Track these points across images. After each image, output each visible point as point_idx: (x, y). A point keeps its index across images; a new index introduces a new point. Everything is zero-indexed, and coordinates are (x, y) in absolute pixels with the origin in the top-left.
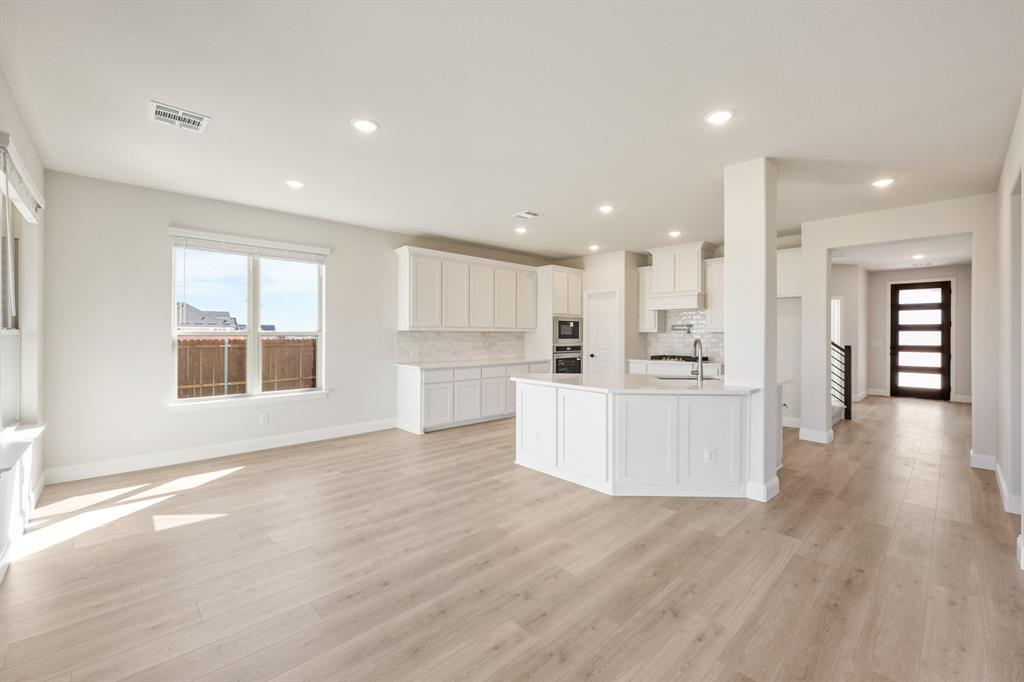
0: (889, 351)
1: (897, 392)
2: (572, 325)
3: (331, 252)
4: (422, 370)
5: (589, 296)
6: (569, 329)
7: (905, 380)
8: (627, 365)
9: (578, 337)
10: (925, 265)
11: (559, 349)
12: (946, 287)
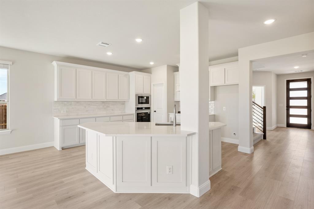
0: (286, 108)
1: (289, 125)
2: (145, 98)
3: (13, 63)
4: (60, 119)
5: (154, 85)
6: (143, 100)
7: (293, 121)
8: (168, 115)
9: (148, 103)
10: (300, 72)
11: (138, 109)
12: (309, 81)
